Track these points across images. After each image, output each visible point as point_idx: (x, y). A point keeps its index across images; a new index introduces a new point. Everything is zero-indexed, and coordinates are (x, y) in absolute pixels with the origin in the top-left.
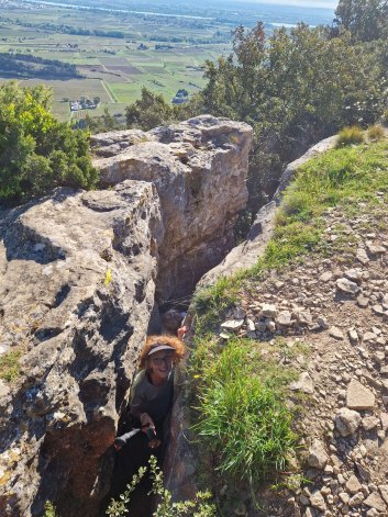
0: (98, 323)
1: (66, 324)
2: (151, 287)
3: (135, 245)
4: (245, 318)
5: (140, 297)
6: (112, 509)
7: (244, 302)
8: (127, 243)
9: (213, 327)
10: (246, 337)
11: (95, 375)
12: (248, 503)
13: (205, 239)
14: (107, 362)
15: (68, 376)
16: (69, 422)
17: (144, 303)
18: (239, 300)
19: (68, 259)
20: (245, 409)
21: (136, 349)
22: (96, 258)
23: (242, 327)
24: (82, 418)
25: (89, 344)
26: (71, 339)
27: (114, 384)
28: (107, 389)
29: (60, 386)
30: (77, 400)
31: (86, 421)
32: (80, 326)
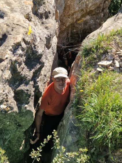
0: (24, 58)
1: (6, 57)
2: (55, 41)
3: (46, 12)
4: (113, 60)
5: (48, 46)
6: (33, 154)
7: (114, 50)
8: (41, 10)
9: (93, 64)
10: (113, 70)
11: (22, 87)
12: (107, 157)
13: (89, 13)
14: (29, 81)
15: (8, 86)
16: (8, 111)
17: (50, 49)
18: (111, 49)
19: (5, 18)
20: (109, 109)
21: (45, 76)
22: (22, 18)
23: (111, 65)
24: (16, 109)
25: (19, 69)
26: (9, 66)
27: (33, 93)
28: (29, 96)
29: (4, 91)
30: (13, 100)
31: (18, 111)
32: (14, 59)
